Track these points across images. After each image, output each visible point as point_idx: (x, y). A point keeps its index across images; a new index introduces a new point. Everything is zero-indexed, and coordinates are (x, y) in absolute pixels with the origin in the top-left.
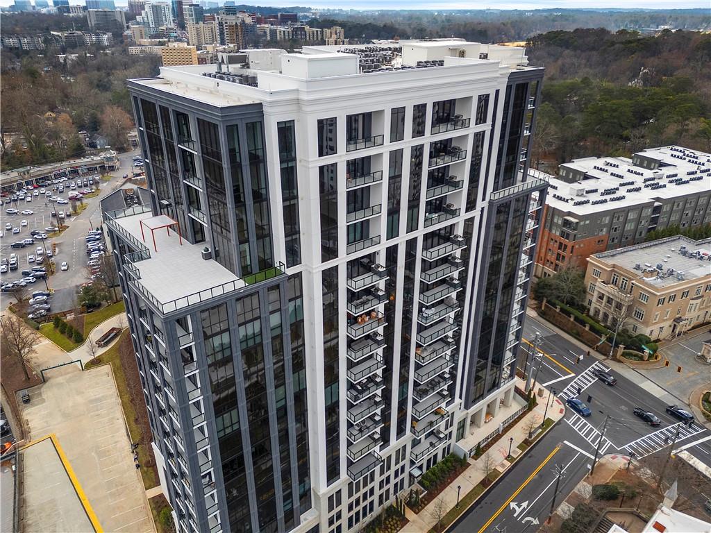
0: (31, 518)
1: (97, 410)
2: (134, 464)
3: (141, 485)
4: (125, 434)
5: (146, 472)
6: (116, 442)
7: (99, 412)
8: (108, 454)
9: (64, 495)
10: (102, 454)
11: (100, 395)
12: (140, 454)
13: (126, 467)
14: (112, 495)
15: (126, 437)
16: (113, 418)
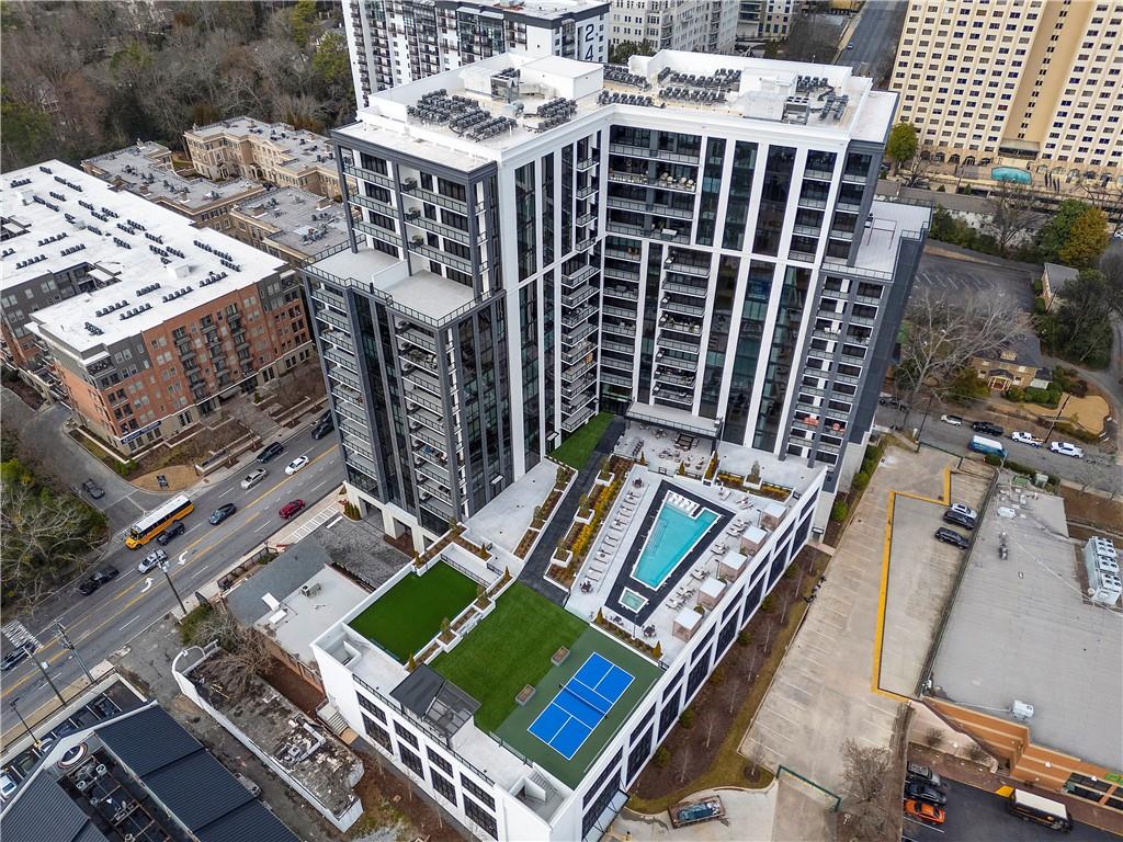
0: (934, 615)
1: (810, 680)
2: (823, 585)
3: (833, 564)
4: (806, 622)
5: (820, 569)
6: (820, 621)
7: (810, 675)
8: (837, 616)
9: (897, 611)
10: (842, 622)
11: (790, 701)
12: (810, 588)
13: (831, 590)
14: (859, 577)
15: (809, 618)
16: (802, 653)
